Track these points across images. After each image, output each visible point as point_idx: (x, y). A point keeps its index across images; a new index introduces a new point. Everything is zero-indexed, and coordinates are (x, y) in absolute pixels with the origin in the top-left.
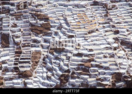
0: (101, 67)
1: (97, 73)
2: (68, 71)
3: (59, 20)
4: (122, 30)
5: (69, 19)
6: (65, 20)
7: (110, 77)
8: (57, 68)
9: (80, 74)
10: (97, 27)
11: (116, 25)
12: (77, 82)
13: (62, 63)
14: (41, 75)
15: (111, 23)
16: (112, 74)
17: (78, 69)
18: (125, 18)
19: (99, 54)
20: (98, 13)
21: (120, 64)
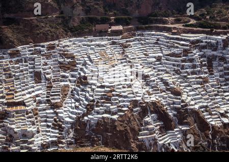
0: (121, 96)
1: (117, 101)
2: (93, 101)
3: (83, 57)
4: (137, 64)
5: (92, 56)
6: (89, 57)
7: (129, 104)
8: (84, 99)
9: (104, 102)
10: (117, 63)
11: (131, 60)
12: (101, 109)
13: (87, 95)
14: (70, 105)
15: (127, 59)
16: (130, 101)
17: (102, 99)
18: (138, 54)
19: (119, 85)
20: (117, 51)
21: (136, 92)
